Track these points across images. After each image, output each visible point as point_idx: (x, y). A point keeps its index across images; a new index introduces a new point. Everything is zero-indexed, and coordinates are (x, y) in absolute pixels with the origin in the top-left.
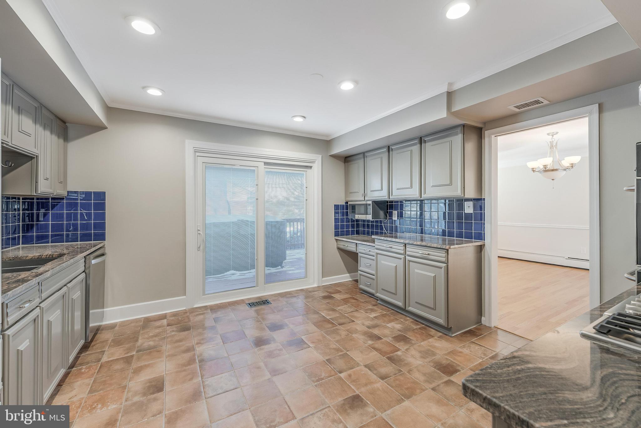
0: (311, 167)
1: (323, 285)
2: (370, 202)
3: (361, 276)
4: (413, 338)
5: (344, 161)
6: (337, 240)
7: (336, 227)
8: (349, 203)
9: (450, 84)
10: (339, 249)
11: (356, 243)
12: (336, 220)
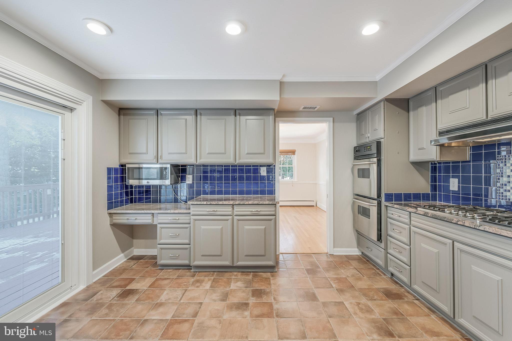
0: (72, 110)
1: (94, 281)
2: (169, 166)
3: (163, 250)
4: (263, 287)
5: (118, 112)
6: (110, 214)
7: (110, 197)
8: (127, 166)
9: (284, 76)
10: (114, 226)
11: (153, 214)
12: (110, 188)
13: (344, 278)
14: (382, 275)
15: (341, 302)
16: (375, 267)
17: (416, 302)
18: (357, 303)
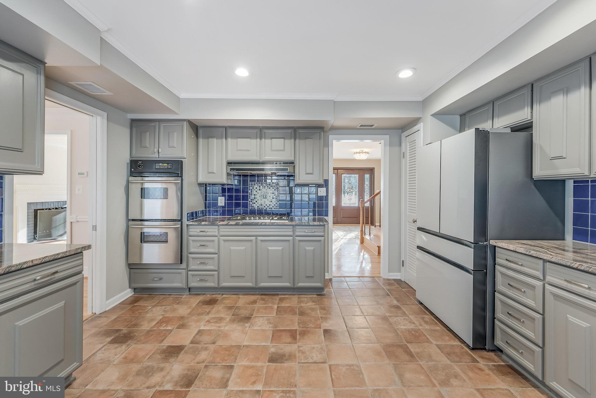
13: (162, 318)
14: (182, 296)
15: (199, 331)
16: (166, 295)
17: (224, 296)
18: (206, 322)
